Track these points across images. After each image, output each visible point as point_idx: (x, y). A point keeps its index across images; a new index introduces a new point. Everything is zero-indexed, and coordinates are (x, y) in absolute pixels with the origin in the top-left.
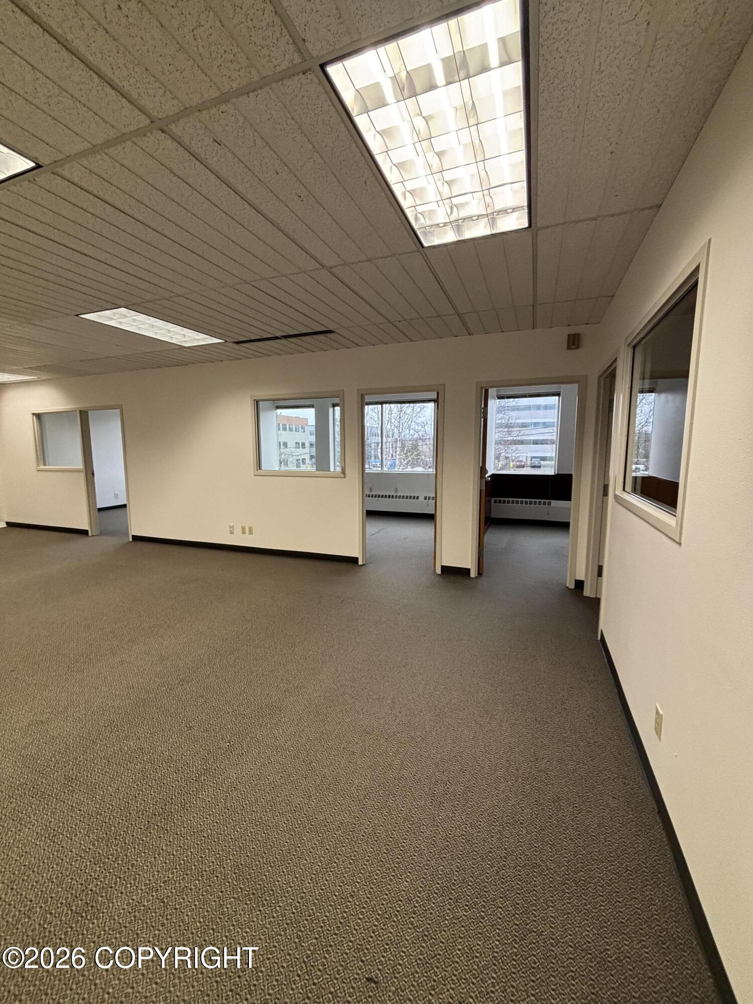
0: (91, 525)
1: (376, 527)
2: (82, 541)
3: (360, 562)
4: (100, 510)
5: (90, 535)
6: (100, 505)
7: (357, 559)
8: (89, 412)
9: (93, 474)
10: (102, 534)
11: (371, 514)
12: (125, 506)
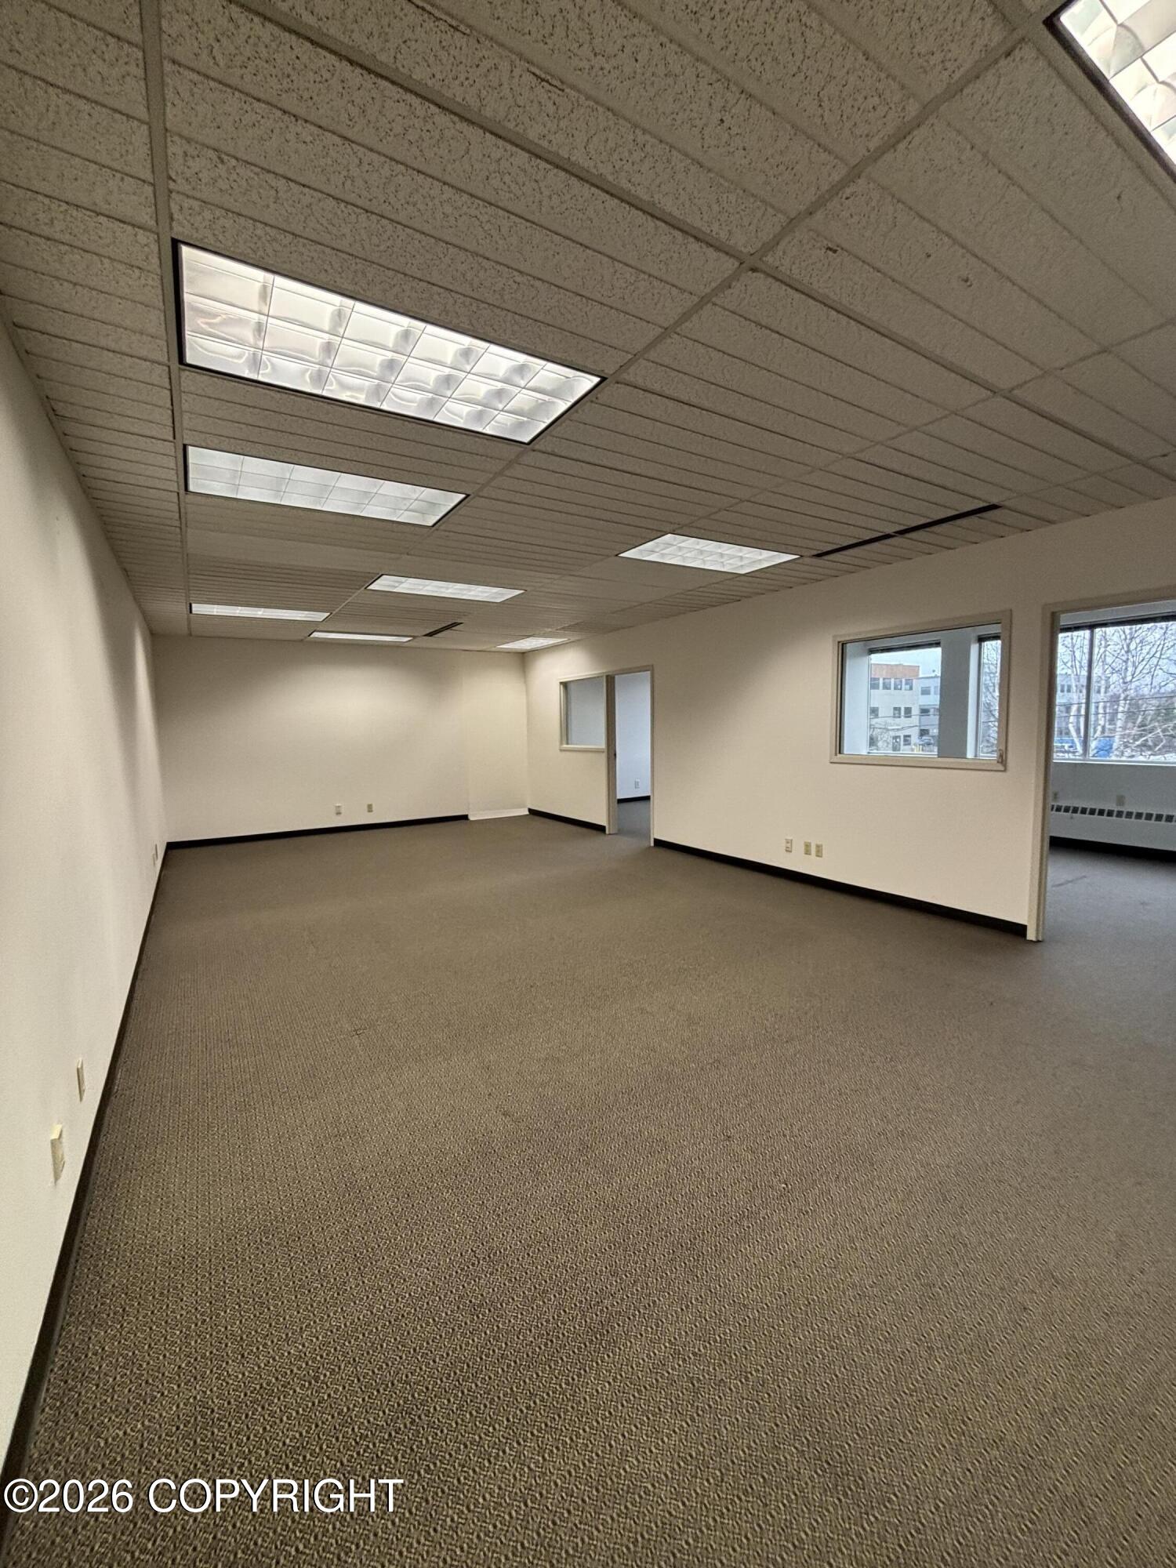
0: (609, 821)
1: (1068, 872)
2: (599, 840)
3: (1031, 935)
4: (621, 801)
5: (607, 832)
6: (620, 796)
7: (1024, 927)
8: (616, 677)
9: (615, 755)
10: (620, 832)
11: (1059, 845)
12: (647, 798)
